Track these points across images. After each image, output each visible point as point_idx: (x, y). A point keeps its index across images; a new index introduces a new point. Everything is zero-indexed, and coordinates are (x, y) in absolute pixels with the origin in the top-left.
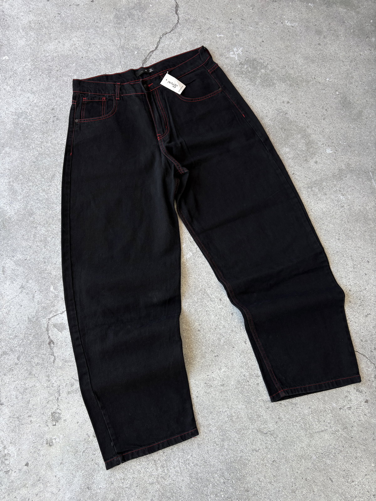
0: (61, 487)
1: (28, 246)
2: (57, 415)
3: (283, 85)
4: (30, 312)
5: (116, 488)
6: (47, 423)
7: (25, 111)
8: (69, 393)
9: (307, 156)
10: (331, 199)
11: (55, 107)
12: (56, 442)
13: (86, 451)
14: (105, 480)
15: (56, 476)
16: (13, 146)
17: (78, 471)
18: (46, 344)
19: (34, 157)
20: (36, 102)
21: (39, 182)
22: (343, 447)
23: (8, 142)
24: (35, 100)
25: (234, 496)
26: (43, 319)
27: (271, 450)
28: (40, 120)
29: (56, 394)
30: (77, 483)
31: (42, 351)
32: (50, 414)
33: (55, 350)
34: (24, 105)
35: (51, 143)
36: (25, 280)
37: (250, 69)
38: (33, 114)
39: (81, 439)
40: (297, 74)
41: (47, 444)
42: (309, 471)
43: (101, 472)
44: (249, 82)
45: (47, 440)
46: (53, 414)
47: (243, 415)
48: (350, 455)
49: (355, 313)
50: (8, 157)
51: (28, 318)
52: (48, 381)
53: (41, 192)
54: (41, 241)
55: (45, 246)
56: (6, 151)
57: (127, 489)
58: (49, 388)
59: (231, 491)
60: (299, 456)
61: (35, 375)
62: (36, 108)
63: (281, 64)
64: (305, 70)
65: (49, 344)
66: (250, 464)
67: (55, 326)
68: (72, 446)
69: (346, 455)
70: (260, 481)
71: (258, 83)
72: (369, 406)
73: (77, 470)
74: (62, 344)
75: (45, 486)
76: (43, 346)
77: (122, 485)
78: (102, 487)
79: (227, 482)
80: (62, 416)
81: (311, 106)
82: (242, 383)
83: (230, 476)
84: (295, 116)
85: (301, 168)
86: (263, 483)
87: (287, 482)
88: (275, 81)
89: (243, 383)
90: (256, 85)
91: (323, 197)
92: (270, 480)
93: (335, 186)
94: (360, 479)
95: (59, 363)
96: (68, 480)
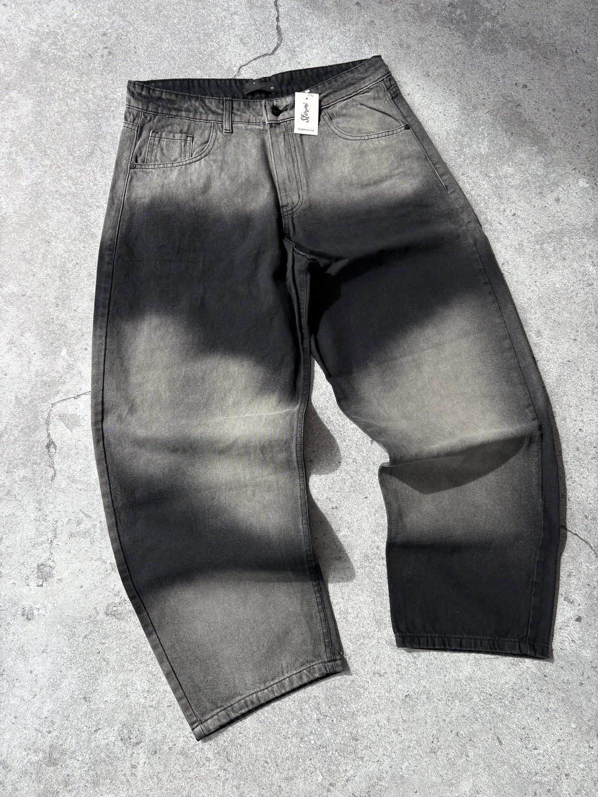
0: (38, 691)
1: (31, 272)
2: (47, 569)
3: (521, 55)
4: (20, 388)
5: (133, 706)
6: (28, 581)
7: (54, 31)
8: (72, 535)
9: (543, 186)
10: (572, 269)
11: (110, 31)
12: (39, 615)
13: (90, 636)
14: (115, 689)
15: (31, 672)
16: (24, 90)
17: (71, 668)
18: (41, 447)
19: (60, 114)
20: (76, 16)
21: (63, 161)
22: (528, 689)
23: (16, 82)
24: (76, 14)
25: (332, 745)
26: (43, 402)
27: (406, 676)
28: (78, 50)
29: (50, 534)
30: (68, 688)
31: (35, 458)
32: (35, 565)
33: (57, 458)
34: (54, 20)
35: (92, 94)
36: (19, 331)
37: (465, 17)
38: (67, 38)
39: (83, 615)
40: (547, 40)
41: (23, 615)
42: (464, 720)
43: (111, 675)
44: (461, 39)
45: (23, 609)
46: (40, 567)
47: (367, 613)
48: (538, 704)
49: (582, 469)
50: (14, 108)
51: (16, 397)
52: (39, 511)
53: (65, 180)
54: (55, 267)
55: (60, 277)
56: (11, 98)
57: (152, 709)
58: (38, 522)
59: (327, 735)
60: (451, 693)
61: (15, 497)
62: (75, 29)
63: (521, 17)
64: (562, 36)
65: (48, 446)
66: (366, 696)
67: (62, 417)
68: (66, 625)
69: (530, 703)
70: (378, 725)
71: (477, 43)
72: (581, 628)
73: (70, 666)
74: (71, 450)
75: (11, 686)
76: (36, 448)
77: (143, 701)
78: (109, 700)
79: (323, 719)
80: (55, 572)
81: (564, 98)
82: (372, 559)
83: (330, 711)
84: (533, 112)
85: (529, 206)
86: (383, 730)
87: (425, 735)
88: (507, 44)
89: (374, 561)
90: (473, 45)
91: (559, 264)
92: (397, 727)
93: (584, 245)
94: (548, 746)
95: (61, 481)
96: (51, 680)
